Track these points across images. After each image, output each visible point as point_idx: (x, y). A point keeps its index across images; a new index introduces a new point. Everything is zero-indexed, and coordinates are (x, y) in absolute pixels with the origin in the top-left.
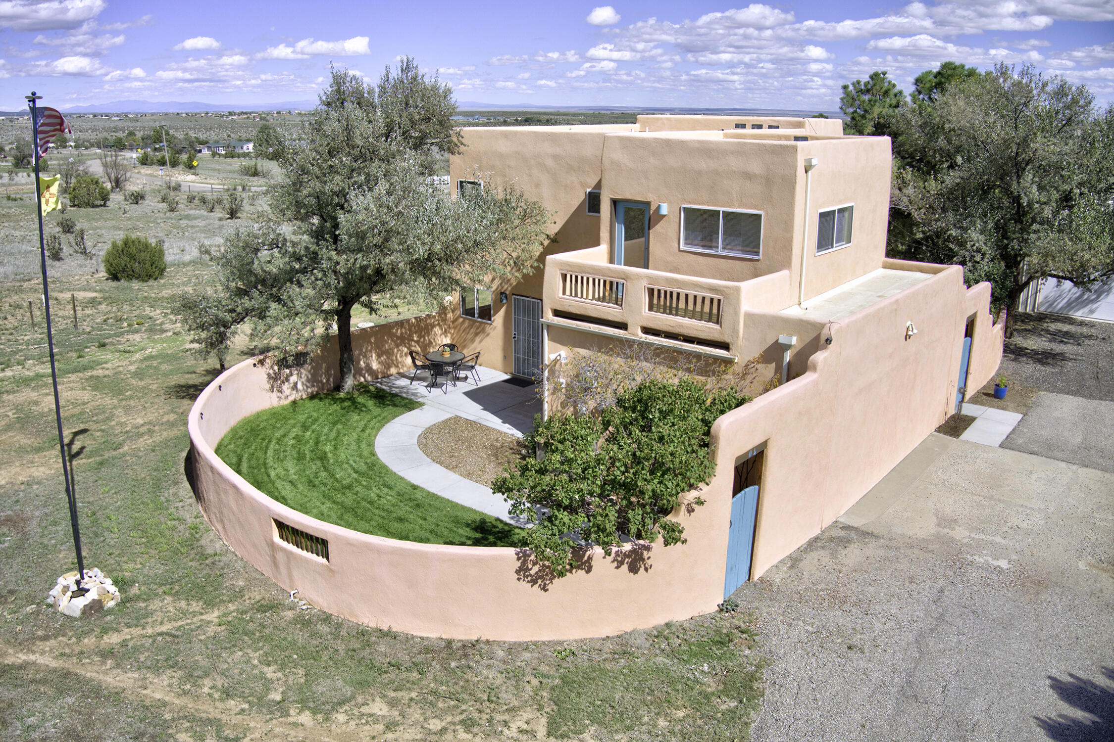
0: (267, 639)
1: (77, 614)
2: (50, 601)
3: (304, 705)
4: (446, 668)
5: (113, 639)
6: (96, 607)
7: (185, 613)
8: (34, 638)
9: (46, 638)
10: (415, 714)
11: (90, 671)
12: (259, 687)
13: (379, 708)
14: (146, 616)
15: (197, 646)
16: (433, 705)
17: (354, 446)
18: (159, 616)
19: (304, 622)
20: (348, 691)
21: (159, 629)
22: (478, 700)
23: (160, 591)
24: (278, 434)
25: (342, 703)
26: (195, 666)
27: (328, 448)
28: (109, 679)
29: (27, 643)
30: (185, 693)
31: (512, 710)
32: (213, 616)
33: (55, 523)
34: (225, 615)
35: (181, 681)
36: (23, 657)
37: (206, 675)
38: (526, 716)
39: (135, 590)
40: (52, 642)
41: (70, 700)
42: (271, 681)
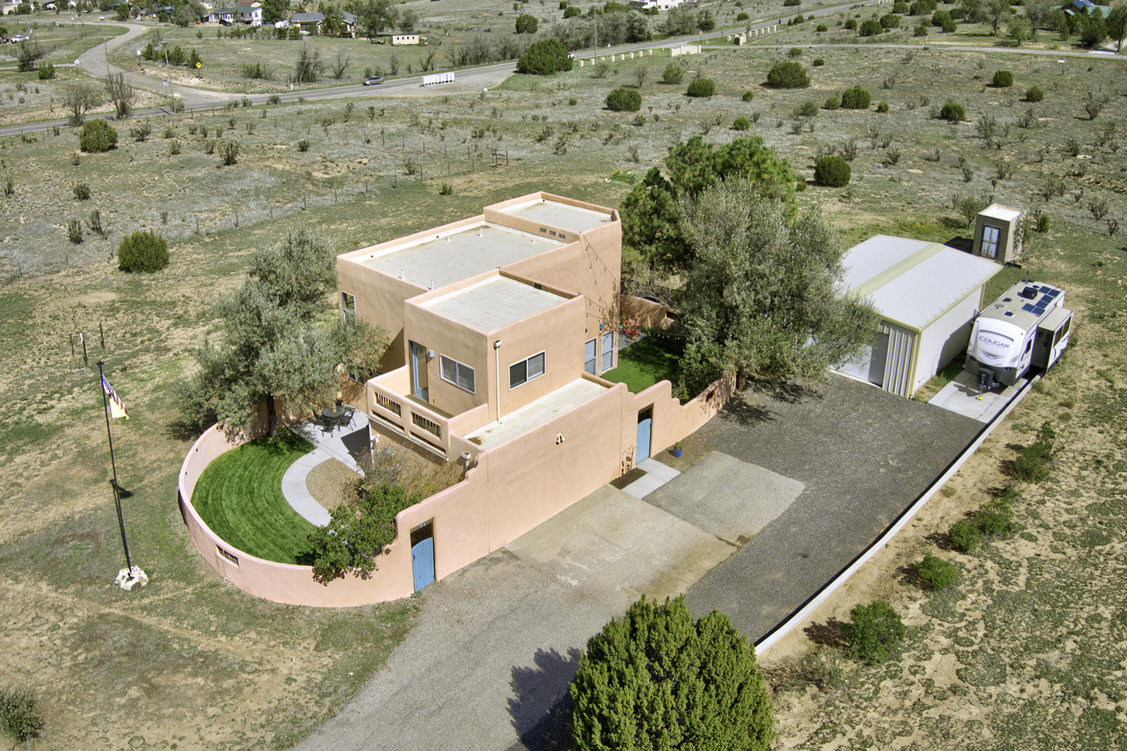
0: (213, 601)
1: (130, 589)
2: (116, 582)
3: (223, 632)
4: (283, 619)
5: (146, 601)
6: (137, 586)
7: (177, 588)
8: (111, 601)
9: (117, 601)
10: (266, 638)
11: (139, 617)
12: (206, 624)
13: (253, 635)
14: (160, 590)
15: (182, 605)
16: (274, 634)
17: (270, 483)
18: (165, 590)
19: (229, 594)
20: (242, 627)
21: (166, 596)
22: (293, 634)
23: (166, 576)
24: (230, 474)
25: (238, 632)
26: (181, 615)
27: (256, 485)
28: (145, 621)
29: (109, 603)
30: (177, 627)
31: (304, 638)
32: (190, 590)
33: (113, 537)
34: (195, 589)
35: (175, 621)
36: (107, 610)
37: (186, 618)
38: (308, 641)
39: (155, 576)
40: (119, 603)
41: (130, 630)
42: (211, 622)
